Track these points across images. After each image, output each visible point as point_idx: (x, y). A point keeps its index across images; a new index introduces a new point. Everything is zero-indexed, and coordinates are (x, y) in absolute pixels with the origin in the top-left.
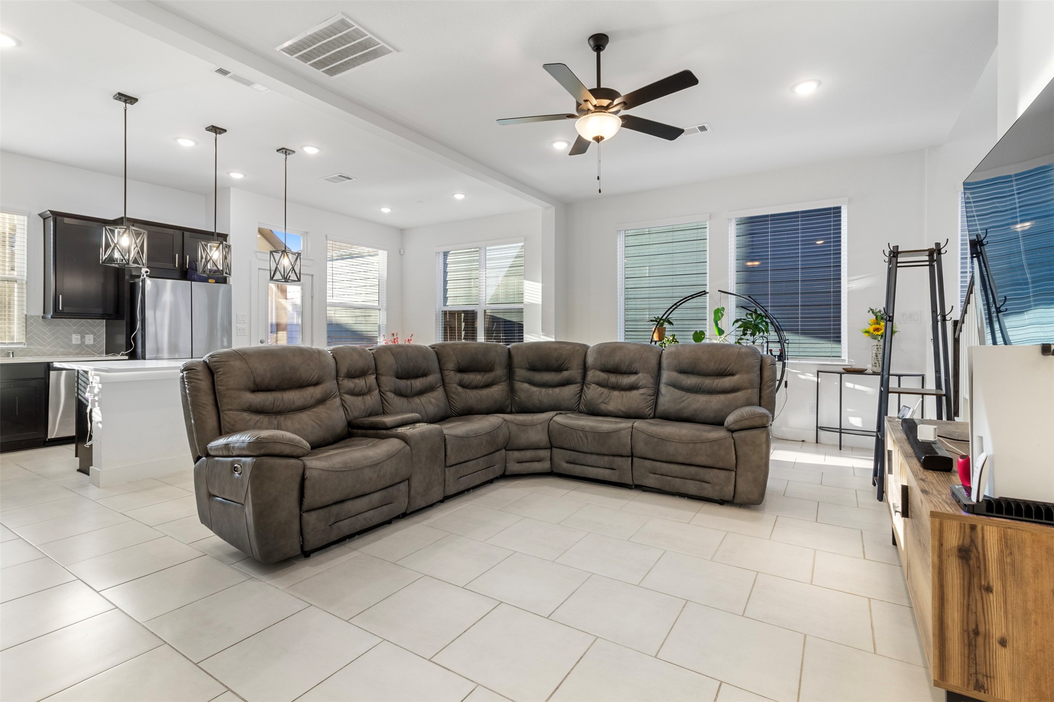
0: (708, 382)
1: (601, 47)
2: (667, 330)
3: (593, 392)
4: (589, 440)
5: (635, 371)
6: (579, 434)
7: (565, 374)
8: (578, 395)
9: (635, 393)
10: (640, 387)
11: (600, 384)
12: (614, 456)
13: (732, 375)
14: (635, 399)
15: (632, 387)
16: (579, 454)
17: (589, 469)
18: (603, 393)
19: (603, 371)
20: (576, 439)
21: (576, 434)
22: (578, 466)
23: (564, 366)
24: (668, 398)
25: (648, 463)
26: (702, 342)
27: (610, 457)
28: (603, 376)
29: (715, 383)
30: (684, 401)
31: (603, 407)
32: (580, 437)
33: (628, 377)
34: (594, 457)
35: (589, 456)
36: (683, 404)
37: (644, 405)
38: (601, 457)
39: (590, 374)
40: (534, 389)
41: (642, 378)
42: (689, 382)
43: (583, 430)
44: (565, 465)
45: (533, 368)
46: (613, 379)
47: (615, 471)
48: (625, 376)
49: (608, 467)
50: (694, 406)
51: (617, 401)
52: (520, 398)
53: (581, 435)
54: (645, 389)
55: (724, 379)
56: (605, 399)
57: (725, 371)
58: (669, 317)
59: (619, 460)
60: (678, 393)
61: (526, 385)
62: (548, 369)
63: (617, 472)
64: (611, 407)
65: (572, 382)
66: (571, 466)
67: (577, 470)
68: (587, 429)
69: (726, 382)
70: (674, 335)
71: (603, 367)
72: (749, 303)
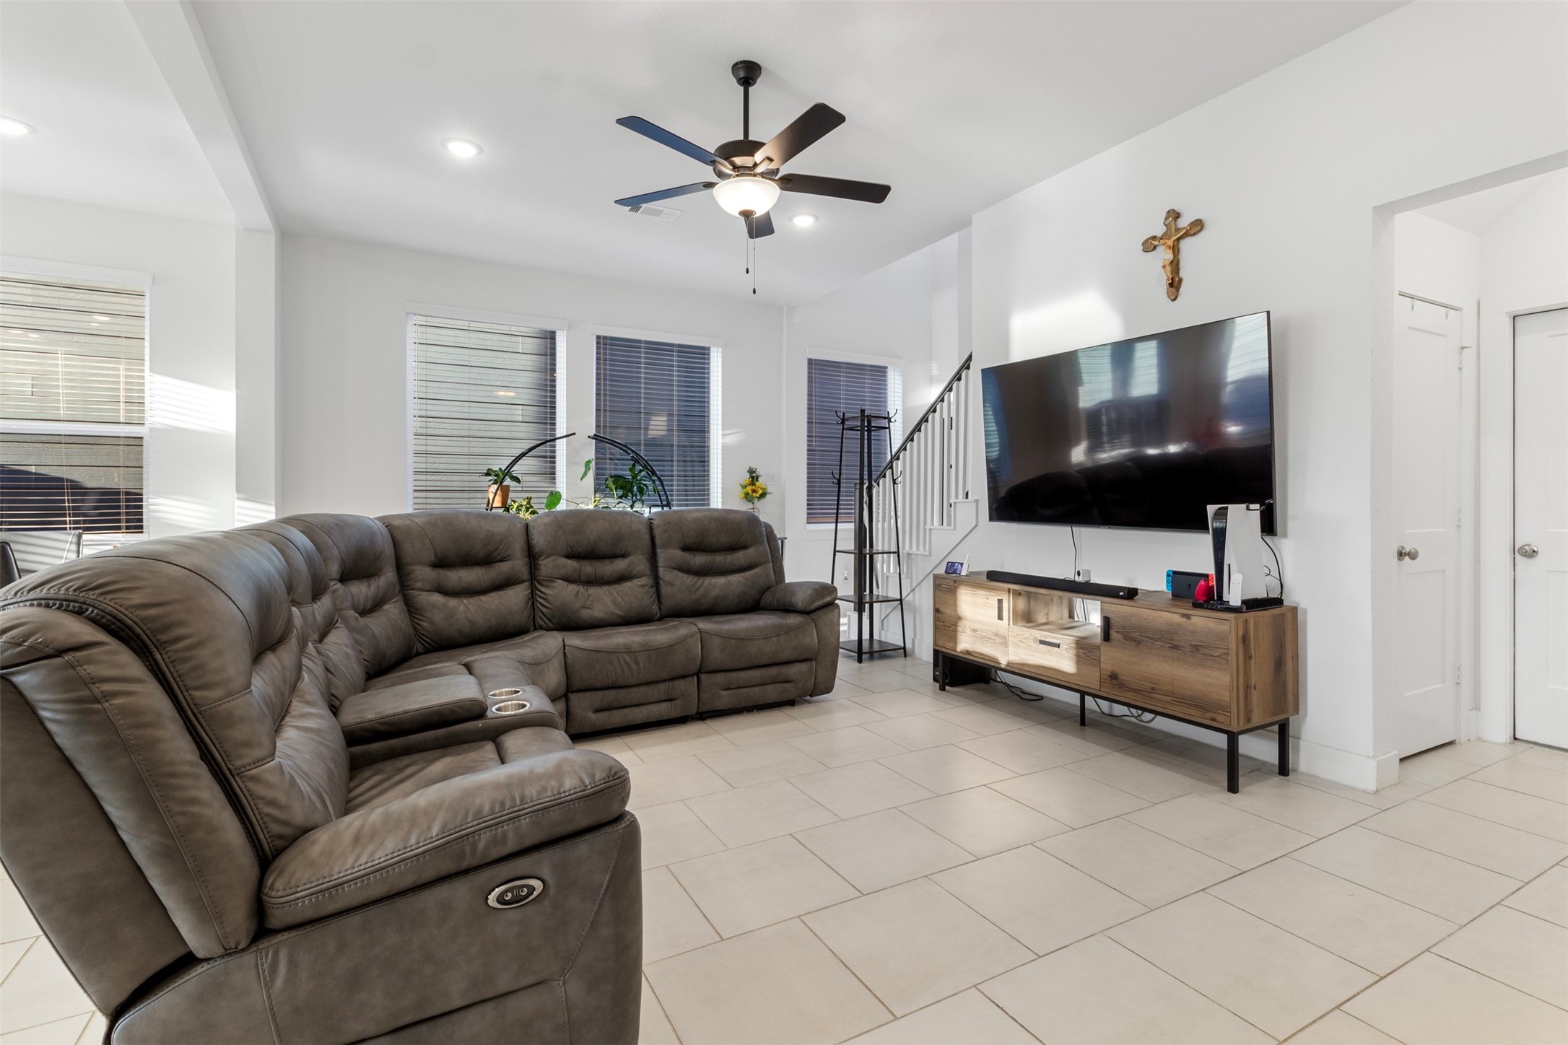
0: (719, 559)
1: (751, 81)
2: (511, 489)
3: (560, 593)
4: (642, 665)
5: (622, 552)
6: (624, 659)
7: (504, 567)
8: (530, 603)
9: (627, 585)
10: (634, 576)
11: (569, 580)
12: (672, 679)
13: (745, 547)
14: (634, 594)
15: (622, 578)
16: (618, 691)
17: (636, 710)
18: (578, 592)
19: (569, 556)
20: (618, 668)
21: (619, 659)
22: (615, 712)
23: (498, 554)
24: (678, 586)
25: (720, 678)
26: (557, 507)
27: (667, 683)
28: (572, 564)
29: (728, 560)
30: (699, 588)
31: (586, 614)
32: (626, 663)
33: (612, 562)
34: (643, 689)
35: (635, 689)
36: (699, 593)
37: (649, 602)
38: (652, 687)
39: (546, 566)
40: (453, 602)
41: (638, 562)
42: (698, 562)
43: (628, 650)
44: (593, 716)
45: (441, 563)
46: (588, 568)
47: (675, 702)
48: (607, 562)
49: (664, 698)
50: (715, 593)
51: (603, 602)
52: (432, 623)
53: (627, 659)
54: (644, 578)
55: (736, 555)
56: (586, 602)
57: (736, 545)
58: (512, 469)
59: (680, 685)
60: (689, 580)
61: (437, 598)
62: (468, 561)
63: (678, 703)
64: (598, 612)
65: (516, 581)
66: (604, 715)
67: (617, 718)
68: (635, 647)
69: (740, 557)
70: (531, 498)
71: (570, 550)
72: (625, 455)
